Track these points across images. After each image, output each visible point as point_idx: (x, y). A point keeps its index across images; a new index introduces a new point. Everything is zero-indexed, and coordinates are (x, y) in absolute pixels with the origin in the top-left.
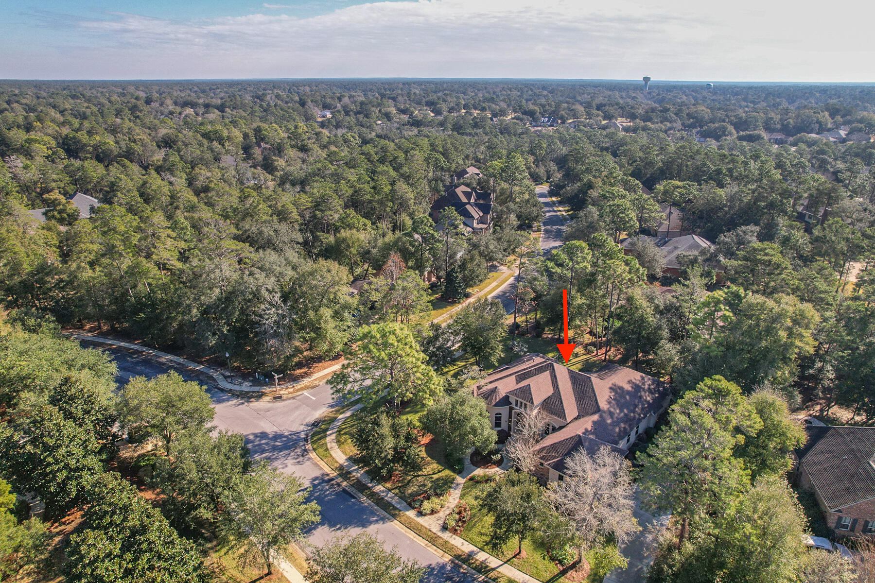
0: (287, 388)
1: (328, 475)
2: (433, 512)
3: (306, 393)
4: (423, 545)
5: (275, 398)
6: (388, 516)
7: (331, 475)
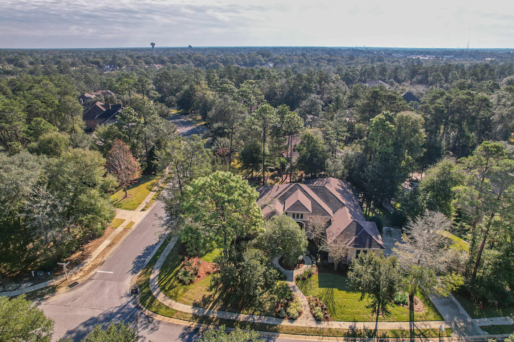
0: (76, 273)
1: (189, 327)
2: (300, 313)
3: (98, 271)
4: (317, 340)
5: (70, 286)
6: (271, 334)
7: (193, 326)
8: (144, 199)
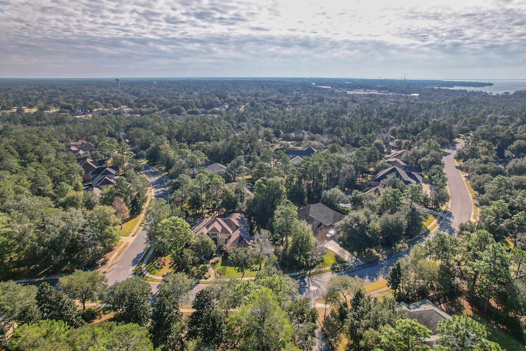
0: (105, 268)
2: (210, 276)
3: (115, 266)
5: (103, 273)
8: (132, 229)
